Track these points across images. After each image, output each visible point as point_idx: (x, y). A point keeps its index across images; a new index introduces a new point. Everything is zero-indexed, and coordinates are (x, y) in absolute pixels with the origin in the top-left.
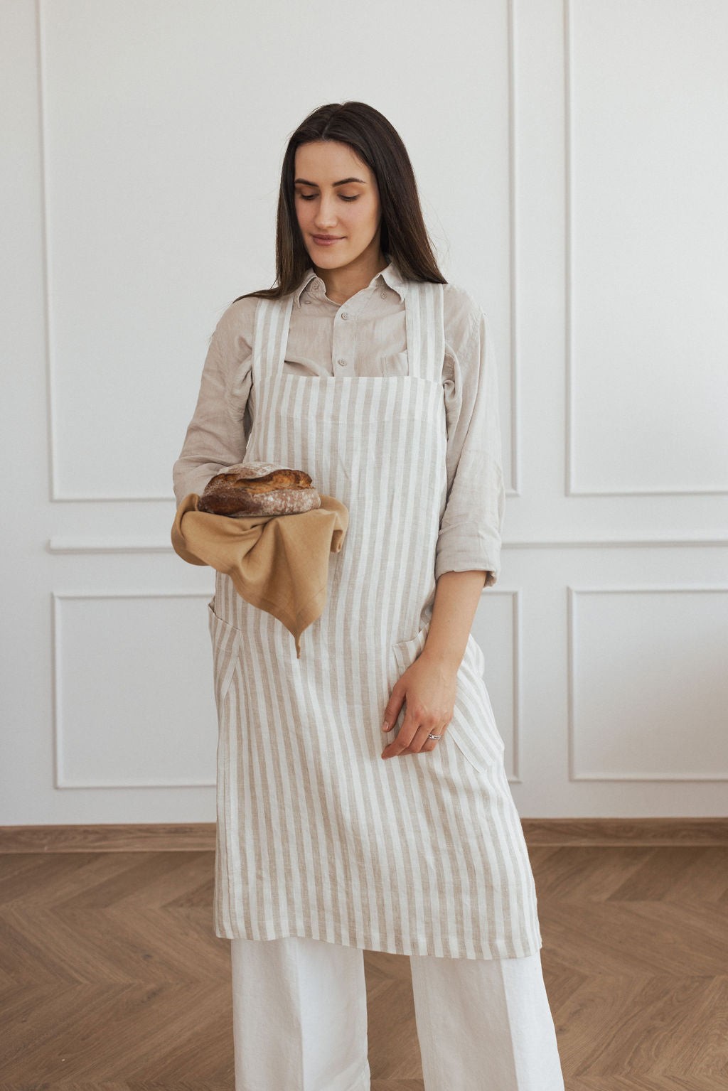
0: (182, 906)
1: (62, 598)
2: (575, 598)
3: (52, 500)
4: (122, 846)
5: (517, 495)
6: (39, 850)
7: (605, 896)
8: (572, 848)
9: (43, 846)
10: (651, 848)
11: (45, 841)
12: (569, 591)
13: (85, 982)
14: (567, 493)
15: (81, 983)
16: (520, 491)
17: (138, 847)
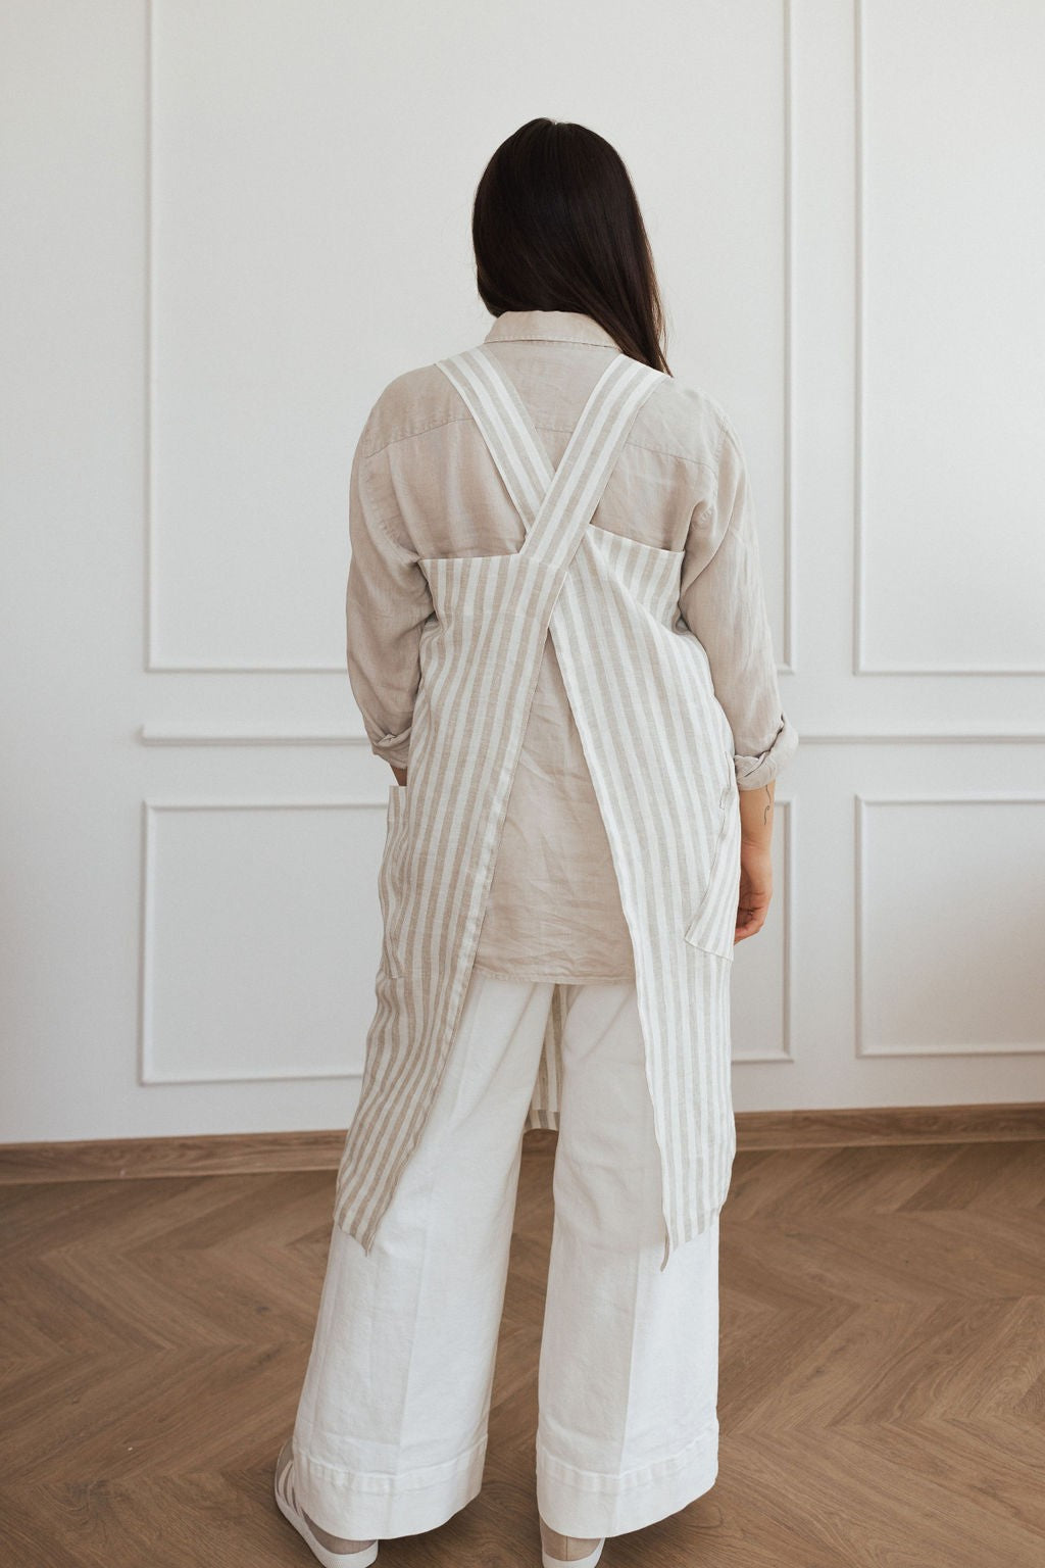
0: (318, 1241)
1: (159, 809)
2: (865, 810)
3: (148, 670)
4: (235, 1165)
5: (791, 673)
6: (112, 1176)
7: (896, 1206)
8: (859, 1149)
9: (118, 1169)
10: (959, 1146)
11: (121, 1162)
12: (857, 799)
13: (167, 1345)
14: (855, 672)
15: (160, 1348)
16: (794, 667)
17: (259, 1166)
